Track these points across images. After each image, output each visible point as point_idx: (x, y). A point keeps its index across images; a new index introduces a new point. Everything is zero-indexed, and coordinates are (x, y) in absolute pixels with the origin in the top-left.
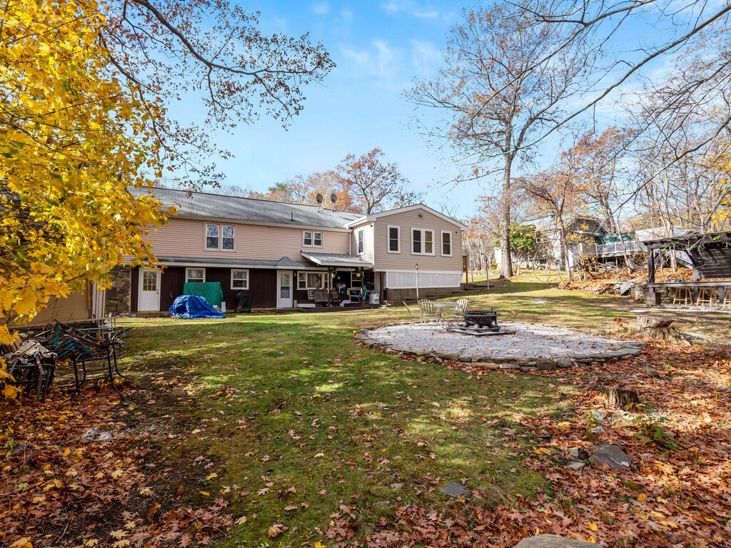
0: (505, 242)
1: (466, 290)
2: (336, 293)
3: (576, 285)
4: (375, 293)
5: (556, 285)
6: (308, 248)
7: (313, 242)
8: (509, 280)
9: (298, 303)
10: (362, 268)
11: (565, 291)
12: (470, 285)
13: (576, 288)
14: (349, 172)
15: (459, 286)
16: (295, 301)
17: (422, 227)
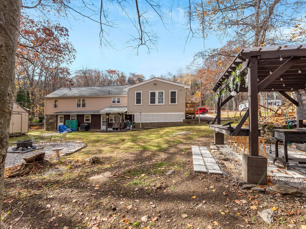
6: (114, 105)
7: (116, 102)
9: (108, 128)
15: (182, 121)
17: (156, 90)
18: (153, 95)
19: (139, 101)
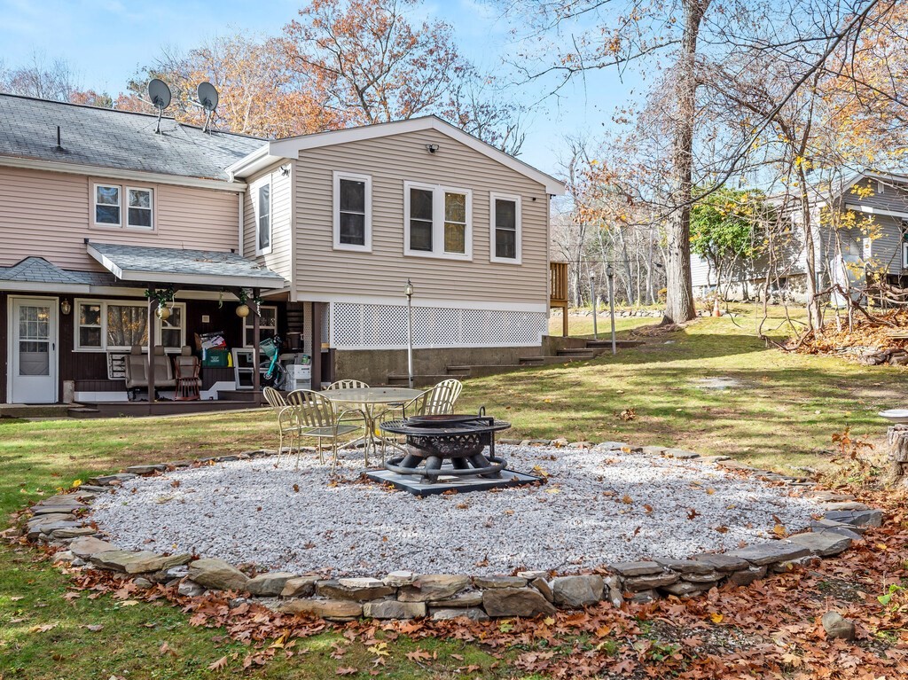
0: (678, 230)
1: (559, 353)
2: (191, 361)
3: (827, 342)
4: (301, 363)
5: (781, 342)
6: (105, 232)
7: (124, 215)
8: (681, 330)
9: (77, 389)
10: (256, 290)
11: (799, 356)
12: (575, 340)
13: (826, 349)
14: (323, 44)
15: (538, 343)
16: (68, 385)
17: (435, 182)
18: (421, 202)
19: (352, 230)
